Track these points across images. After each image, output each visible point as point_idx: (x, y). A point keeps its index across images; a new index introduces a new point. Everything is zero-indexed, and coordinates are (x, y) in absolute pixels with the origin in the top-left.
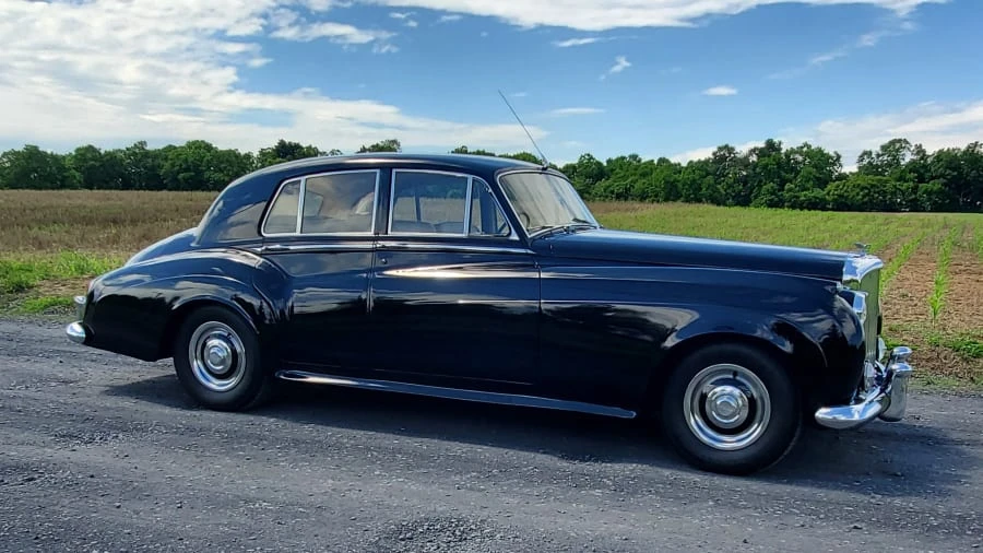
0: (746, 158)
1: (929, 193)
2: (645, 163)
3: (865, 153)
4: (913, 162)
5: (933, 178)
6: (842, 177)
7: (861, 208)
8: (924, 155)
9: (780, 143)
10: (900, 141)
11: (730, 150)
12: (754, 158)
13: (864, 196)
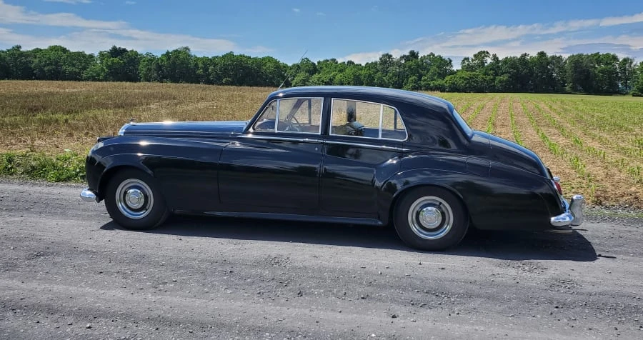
0: (399, 61)
1: (500, 82)
2: (340, 64)
3: (466, 59)
4: (491, 64)
5: (503, 74)
6: (453, 73)
7: (464, 90)
8: (498, 60)
9: (418, 53)
10: (484, 52)
11: (390, 57)
12: (403, 62)
13: (466, 84)
